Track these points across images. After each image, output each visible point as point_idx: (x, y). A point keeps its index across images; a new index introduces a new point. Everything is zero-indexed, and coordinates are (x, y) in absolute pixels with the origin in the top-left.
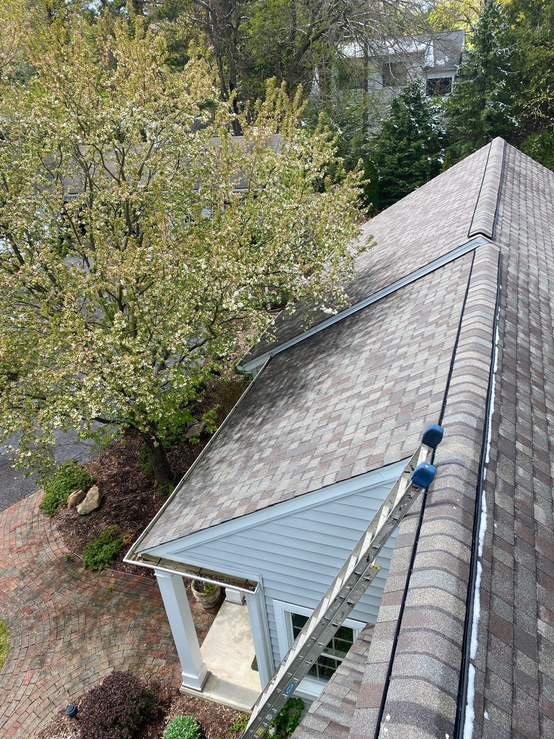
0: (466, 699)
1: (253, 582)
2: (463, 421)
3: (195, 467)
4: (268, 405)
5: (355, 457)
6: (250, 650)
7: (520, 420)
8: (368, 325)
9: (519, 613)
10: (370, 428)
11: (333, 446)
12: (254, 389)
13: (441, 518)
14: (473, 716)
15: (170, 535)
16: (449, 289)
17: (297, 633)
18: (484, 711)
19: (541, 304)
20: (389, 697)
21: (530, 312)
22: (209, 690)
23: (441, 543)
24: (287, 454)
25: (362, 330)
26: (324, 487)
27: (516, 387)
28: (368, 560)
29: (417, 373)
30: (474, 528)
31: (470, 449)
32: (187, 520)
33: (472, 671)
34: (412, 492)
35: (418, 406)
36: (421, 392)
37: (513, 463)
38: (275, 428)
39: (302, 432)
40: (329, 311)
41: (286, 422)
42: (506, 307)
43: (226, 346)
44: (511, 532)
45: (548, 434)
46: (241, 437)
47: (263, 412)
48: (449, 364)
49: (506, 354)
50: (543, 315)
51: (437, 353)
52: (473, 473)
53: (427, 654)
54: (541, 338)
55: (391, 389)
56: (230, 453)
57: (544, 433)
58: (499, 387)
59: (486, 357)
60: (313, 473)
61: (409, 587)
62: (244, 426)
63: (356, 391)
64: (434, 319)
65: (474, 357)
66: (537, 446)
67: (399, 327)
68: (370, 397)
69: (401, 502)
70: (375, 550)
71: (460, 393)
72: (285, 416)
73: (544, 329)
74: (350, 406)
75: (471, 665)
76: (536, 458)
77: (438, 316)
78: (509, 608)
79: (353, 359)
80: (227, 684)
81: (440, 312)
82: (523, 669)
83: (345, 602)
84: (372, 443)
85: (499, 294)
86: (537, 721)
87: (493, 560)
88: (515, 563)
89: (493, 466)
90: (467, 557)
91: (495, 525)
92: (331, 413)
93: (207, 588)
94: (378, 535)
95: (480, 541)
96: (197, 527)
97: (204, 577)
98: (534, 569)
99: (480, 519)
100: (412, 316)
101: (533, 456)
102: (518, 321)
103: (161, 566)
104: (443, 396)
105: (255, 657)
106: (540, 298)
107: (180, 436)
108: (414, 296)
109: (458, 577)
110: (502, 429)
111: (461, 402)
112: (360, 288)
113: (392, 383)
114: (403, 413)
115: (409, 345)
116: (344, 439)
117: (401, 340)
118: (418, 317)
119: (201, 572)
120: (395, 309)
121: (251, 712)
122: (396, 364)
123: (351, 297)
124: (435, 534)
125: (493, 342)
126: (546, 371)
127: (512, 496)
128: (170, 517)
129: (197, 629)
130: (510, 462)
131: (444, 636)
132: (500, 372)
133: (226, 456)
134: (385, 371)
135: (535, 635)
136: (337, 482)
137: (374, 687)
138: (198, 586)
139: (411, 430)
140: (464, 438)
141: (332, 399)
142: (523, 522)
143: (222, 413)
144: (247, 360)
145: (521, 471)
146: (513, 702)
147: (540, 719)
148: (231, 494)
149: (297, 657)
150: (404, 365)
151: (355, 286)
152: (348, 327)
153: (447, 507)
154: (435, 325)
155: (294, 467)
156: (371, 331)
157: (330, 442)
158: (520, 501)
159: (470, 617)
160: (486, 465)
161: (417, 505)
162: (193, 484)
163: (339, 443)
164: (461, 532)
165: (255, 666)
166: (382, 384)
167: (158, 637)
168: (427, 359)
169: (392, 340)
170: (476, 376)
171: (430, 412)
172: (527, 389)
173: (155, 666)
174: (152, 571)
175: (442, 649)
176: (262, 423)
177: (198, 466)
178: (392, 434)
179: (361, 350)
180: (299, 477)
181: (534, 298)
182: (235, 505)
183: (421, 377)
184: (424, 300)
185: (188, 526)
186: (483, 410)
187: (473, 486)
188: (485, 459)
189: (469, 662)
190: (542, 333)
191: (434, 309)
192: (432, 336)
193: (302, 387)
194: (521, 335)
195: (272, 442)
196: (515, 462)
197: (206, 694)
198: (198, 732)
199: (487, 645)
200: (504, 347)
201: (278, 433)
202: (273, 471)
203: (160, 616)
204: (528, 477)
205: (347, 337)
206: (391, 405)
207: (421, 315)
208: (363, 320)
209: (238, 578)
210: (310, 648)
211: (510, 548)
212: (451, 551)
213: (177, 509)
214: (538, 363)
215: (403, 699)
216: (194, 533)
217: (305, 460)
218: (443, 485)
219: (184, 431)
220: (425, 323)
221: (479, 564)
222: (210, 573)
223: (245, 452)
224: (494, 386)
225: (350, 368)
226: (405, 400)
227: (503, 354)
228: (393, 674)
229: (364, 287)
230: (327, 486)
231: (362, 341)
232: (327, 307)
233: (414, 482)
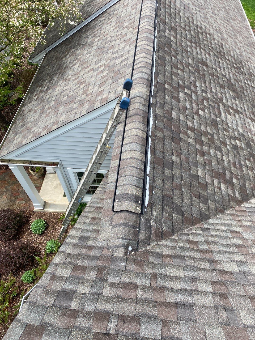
0: (146, 188)
1: (57, 162)
2: (142, 76)
3: (17, 116)
4: (49, 80)
5: (95, 100)
6: (62, 190)
7: (167, 74)
8: (94, 31)
9: (166, 154)
10: (101, 85)
11: (84, 96)
12: (40, 72)
13: (134, 122)
14: (149, 193)
15: (11, 149)
16: (133, 7)
17: (80, 180)
18: (153, 191)
19: (177, 14)
20: (117, 193)
21: (171, 18)
22: (47, 208)
23: (134, 132)
24: (62, 103)
25: (92, 34)
26: (82, 116)
27: (165, 58)
28: (105, 145)
29: (120, 55)
30: (147, 124)
31: (145, 89)
32: (18, 141)
33: (148, 178)
34: (121, 112)
35: (121, 71)
36: (123, 64)
37: (164, 94)
38: (54, 91)
39: (68, 91)
40: (73, 23)
41: (59, 87)
42: (160, 16)
43: (19, 48)
44: (163, 124)
45: (178, 79)
46: (38, 98)
47: (47, 84)
48: (134, 48)
49: (160, 41)
50: (177, 20)
51: (129, 43)
52: (147, 100)
53: (131, 175)
54: (176, 32)
55: (109, 64)
56: (34, 107)
57: (177, 79)
58: (157, 58)
59: (151, 43)
60: (76, 110)
61: (122, 152)
62: (38, 92)
63: (92, 67)
64: (126, 25)
65: (146, 44)
66: (174, 85)
67: (110, 31)
68: (99, 70)
69: (116, 117)
70: (107, 140)
71: (140, 62)
72: (58, 84)
73: (178, 27)
74: (90, 75)
75: (148, 176)
76: (173, 91)
77: (128, 23)
78: (162, 153)
79: (89, 50)
80: (54, 205)
81: (129, 21)
82: (167, 174)
83: (98, 163)
84: (102, 92)
85: (157, 9)
86: (172, 190)
87: (155, 136)
88: (164, 136)
89: (155, 96)
90: (145, 136)
91: (156, 122)
92: (81, 80)
93: (37, 169)
94: (108, 133)
95: (150, 129)
96: (24, 143)
97: (33, 164)
98: (171, 137)
99: (150, 120)
100: (116, 24)
101: (172, 90)
102: (166, 24)
103: (11, 163)
104: (132, 65)
105: (64, 193)
106: (176, 11)
107: (7, 102)
108: (116, 12)
109: (141, 145)
110: (159, 79)
111: (141, 67)
112: (88, 9)
113: (109, 61)
114: (115, 76)
115: (115, 40)
116: (89, 92)
117: (111, 38)
118: (119, 24)
119: (31, 162)
120: (107, 21)
121: (65, 212)
122: (110, 51)
123: (84, 14)
124: (132, 129)
125: (154, 36)
126: (178, 49)
127: (163, 108)
128: (10, 140)
129: (36, 187)
130: (162, 94)
131: (137, 168)
132: (158, 51)
133: (32, 108)
134: (105, 55)
135: (171, 162)
136: (88, 113)
137: (111, 191)
138: (33, 169)
139: (119, 84)
140: (142, 85)
141: (81, 73)
142: (168, 119)
143: (26, 87)
144: (33, 56)
145: (167, 97)
146: (163, 186)
147: (173, 190)
148: (38, 126)
149: (81, 188)
150: (114, 51)
151: (85, 8)
152: (84, 33)
153: (136, 117)
154: (127, 28)
155: (66, 109)
156: (96, 34)
157: (82, 94)
158: (167, 110)
159: (147, 159)
160: (152, 96)
161: (123, 118)
162: (18, 124)
163: (87, 95)
164: (142, 126)
165: (65, 196)
166: (104, 62)
167: (18, 193)
168: (124, 47)
169: (107, 38)
170: (147, 54)
171: (127, 74)
172: (169, 58)
173: (20, 204)
174: (7, 166)
175: (136, 172)
176: (47, 89)
177: (18, 115)
178: (110, 87)
179: (92, 45)
180: (69, 113)
181: (173, 11)
182: (41, 130)
183: (122, 57)
184: (121, 14)
185: (19, 143)
186: (150, 70)
187: (147, 106)
188: (152, 94)
189: (147, 175)
190: (177, 30)
191: (126, 19)
192: (126, 34)
193: (65, 68)
194: (167, 31)
195: (54, 99)
196: (164, 93)
197: (46, 210)
198: (45, 223)
199: (153, 168)
200: (159, 38)
201: (56, 93)
202: (56, 112)
203: (18, 184)
204: (170, 100)
205: (84, 39)
206: (109, 73)
207: (120, 24)
208: (91, 28)
209: (49, 162)
210: (86, 183)
211: (162, 130)
212: (138, 135)
213: (12, 136)
214: (175, 45)
215: (122, 193)
216: (23, 146)
217: (71, 105)
218: (134, 107)
219: (8, 99)
220: (122, 28)
221: (150, 138)
222: (36, 162)
223: (41, 105)
224: (155, 58)
225: (88, 56)
226: (115, 69)
227: (159, 41)
228: (118, 185)
229: (90, 8)
230: (83, 115)
231: (92, 40)
232: (72, 21)
233: (121, 107)
